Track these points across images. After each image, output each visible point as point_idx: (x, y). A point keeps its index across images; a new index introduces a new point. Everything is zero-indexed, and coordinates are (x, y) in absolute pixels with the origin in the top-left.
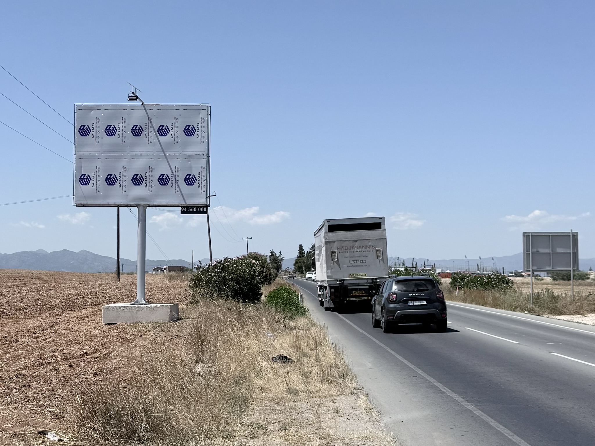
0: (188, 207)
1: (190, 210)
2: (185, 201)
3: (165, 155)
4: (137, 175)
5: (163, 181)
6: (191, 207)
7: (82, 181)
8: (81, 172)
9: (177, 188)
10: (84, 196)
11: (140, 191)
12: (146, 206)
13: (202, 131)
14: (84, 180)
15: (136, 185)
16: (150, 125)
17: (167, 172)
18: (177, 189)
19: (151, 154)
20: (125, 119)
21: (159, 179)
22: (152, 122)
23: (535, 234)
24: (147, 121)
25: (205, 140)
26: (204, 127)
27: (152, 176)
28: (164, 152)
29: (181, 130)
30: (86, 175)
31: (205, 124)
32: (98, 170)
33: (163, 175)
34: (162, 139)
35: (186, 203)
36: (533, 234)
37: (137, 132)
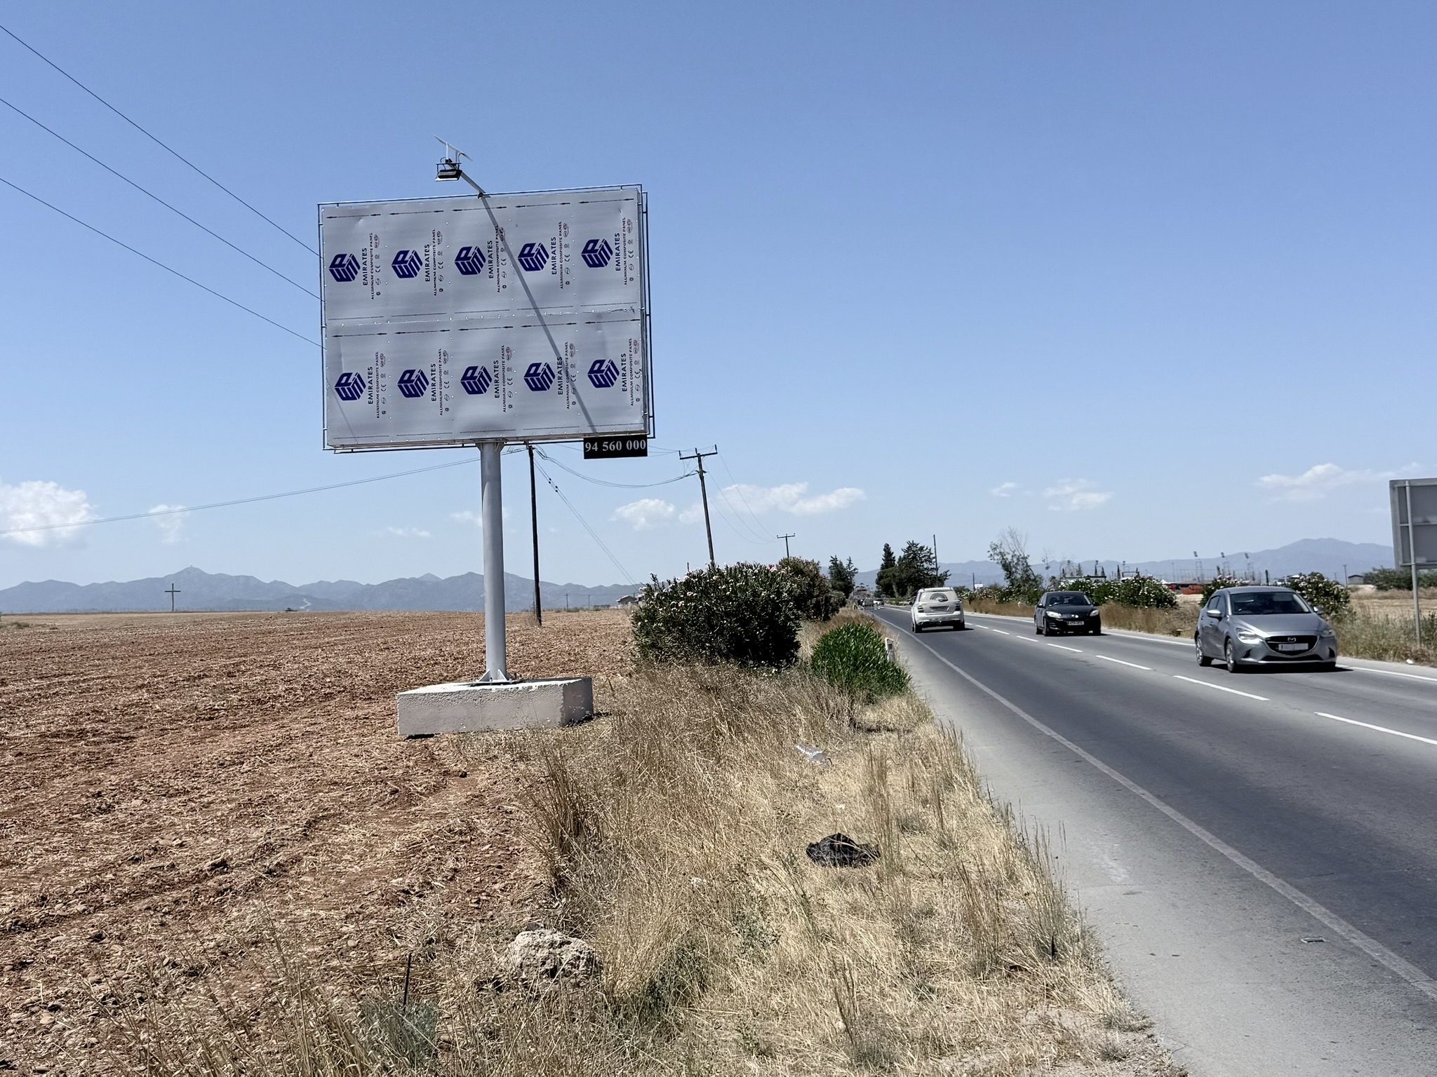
0: (600, 440)
1: (605, 448)
2: (592, 426)
3: (539, 315)
4: (474, 369)
5: (538, 379)
6: (610, 440)
7: (343, 390)
8: (340, 368)
9: (570, 394)
10: (349, 425)
11: (482, 408)
12: (499, 443)
13: (628, 254)
14: (347, 388)
15: (473, 392)
16: (501, 245)
17: (546, 357)
18: (573, 398)
19: (506, 314)
20: (439, 234)
21: (528, 374)
22: (506, 238)
23: (1419, 484)
24: (493, 236)
25: (635, 273)
26: (630, 242)
27: (509, 369)
28: (536, 308)
29: (575, 253)
30: (351, 374)
31: (633, 236)
32: (380, 360)
33: (538, 365)
34: (530, 276)
35: (594, 430)
36: (1413, 484)
37: (469, 262)
